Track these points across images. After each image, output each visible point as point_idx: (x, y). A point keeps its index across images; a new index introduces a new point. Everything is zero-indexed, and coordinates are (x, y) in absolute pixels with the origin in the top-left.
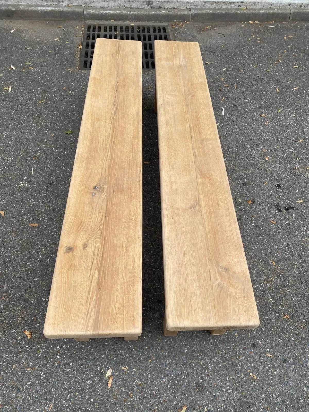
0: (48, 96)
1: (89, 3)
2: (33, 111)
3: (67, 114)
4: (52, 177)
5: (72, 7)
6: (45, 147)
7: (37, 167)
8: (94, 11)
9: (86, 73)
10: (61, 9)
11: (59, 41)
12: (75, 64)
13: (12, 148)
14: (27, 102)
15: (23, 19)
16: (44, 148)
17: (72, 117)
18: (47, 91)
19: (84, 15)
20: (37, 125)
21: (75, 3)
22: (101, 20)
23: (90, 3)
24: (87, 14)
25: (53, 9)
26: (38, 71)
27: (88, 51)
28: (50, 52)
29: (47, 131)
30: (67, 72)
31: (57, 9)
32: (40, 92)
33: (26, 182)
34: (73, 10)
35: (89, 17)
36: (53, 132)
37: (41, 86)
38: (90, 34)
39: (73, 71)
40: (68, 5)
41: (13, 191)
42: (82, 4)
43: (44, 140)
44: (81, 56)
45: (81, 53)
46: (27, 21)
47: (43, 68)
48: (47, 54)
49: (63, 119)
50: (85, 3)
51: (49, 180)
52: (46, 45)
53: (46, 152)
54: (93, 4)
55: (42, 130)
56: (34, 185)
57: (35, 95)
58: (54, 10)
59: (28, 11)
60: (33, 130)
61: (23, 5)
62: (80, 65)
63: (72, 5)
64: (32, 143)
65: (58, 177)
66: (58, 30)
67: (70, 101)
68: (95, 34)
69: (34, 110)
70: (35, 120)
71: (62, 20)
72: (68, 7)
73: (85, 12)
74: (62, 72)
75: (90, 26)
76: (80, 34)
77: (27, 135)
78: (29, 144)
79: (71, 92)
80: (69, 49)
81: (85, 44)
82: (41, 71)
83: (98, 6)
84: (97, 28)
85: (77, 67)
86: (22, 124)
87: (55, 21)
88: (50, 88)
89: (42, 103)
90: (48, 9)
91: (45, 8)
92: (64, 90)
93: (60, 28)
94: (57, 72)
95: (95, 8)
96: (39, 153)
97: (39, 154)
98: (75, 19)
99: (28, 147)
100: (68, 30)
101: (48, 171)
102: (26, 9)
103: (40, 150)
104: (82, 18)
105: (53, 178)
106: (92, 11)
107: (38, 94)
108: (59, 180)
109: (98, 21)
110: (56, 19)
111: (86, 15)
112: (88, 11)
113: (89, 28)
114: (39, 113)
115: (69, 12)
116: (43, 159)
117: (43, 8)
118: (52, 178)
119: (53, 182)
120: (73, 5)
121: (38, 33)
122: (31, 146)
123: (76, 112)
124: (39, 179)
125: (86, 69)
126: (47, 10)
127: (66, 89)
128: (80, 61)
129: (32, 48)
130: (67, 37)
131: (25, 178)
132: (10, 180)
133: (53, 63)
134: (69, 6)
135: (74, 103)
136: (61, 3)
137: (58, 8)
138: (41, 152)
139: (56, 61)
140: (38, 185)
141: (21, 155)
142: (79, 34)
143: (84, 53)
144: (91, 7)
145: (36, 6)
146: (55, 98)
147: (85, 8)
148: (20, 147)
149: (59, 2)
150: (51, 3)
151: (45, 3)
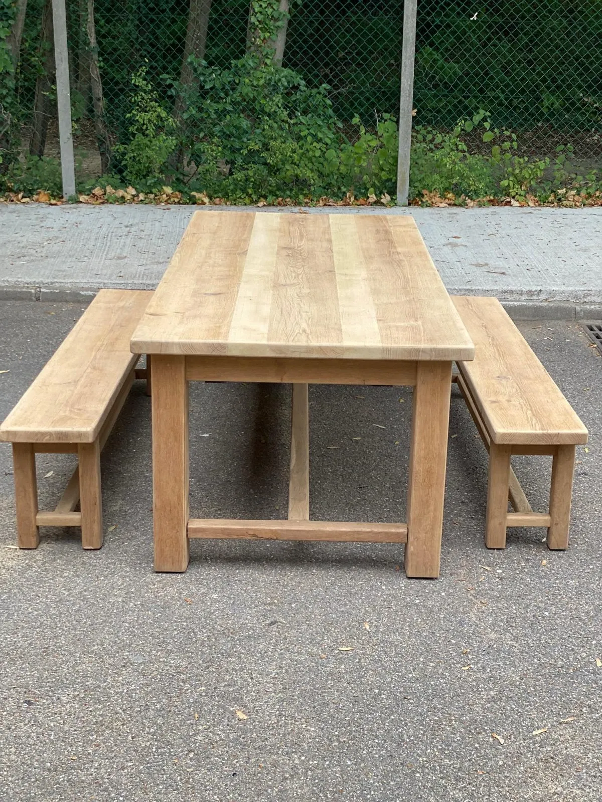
5: (554, 302)
8: (592, 307)
10: (535, 304)
11: (551, 339)
19: (576, 313)
21: (560, 297)
23: (583, 297)
24: (581, 310)
31: (528, 304)
34: (556, 305)
35: (584, 315)
40: (546, 299)
42: (570, 299)
48: (546, 351)
50: (574, 297)
54: (589, 298)
58: (525, 306)
63: (552, 299)
66: (538, 330)
71: (537, 320)
72: (548, 302)
73: (578, 309)
75: (591, 326)
80: (577, 347)
82: (554, 365)
83: (597, 301)
87: (524, 320)
90: (516, 303)
91: (511, 303)
93: (541, 329)
95: (591, 303)
98: (560, 319)
100: (556, 329)
104: (572, 317)
106: (587, 307)
109: (599, 321)
110: (526, 318)
111: (579, 312)
112: (582, 306)
115: (550, 308)
120: (556, 299)
126: (514, 305)
130: (562, 336)
133: (565, 358)
136: (534, 297)
137: (530, 303)
142: (578, 333)
144: (585, 302)
147: (576, 303)
149: (532, 295)
150: (518, 297)
151: (508, 296)
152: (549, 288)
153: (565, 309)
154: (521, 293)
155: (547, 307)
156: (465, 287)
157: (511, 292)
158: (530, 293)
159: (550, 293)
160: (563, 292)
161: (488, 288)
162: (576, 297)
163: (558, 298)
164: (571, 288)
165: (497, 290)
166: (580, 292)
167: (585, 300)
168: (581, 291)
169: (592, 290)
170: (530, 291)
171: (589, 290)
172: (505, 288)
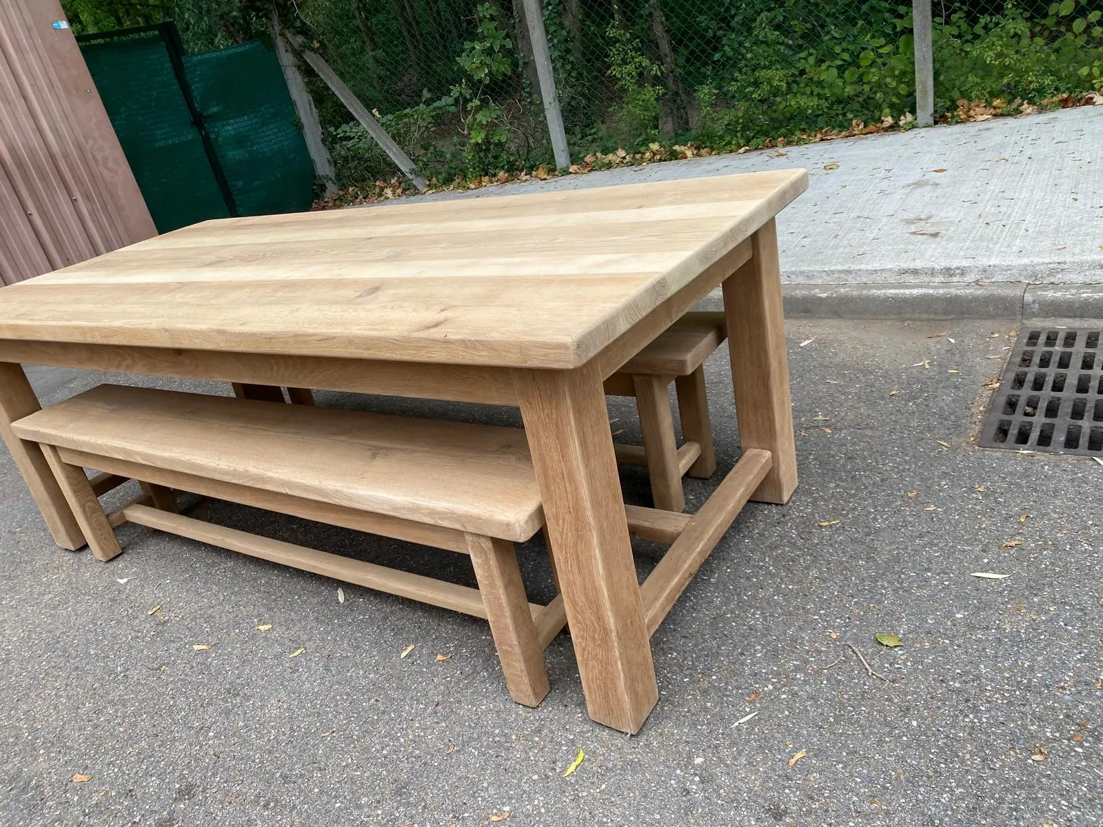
0: (854, 509)
1: (1045, 275)
2: (793, 545)
3: (903, 573)
4: (789, 787)
5: (988, 286)
6: (797, 669)
7: (750, 734)
8: (1059, 294)
9: (998, 459)
10: (953, 291)
11: (927, 367)
12: (966, 429)
13: (696, 645)
14: (784, 516)
15: (842, 317)
16: (792, 671)
17: (918, 587)
18: (854, 496)
19: (1024, 306)
20: (791, 590)
21: (1001, 277)
22: (1082, 317)
23: (1048, 275)
24: (1034, 302)
25: (931, 291)
26: (845, 438)
27: (1019, 396)
28: (894, 393)
29: (820, 615)
30: (933, 450)
31: (941, 291)
32: (833, 496)
33: (697, 779)
34: (989, 292)
35: (1041, 308)
36: (839, 627)
37: (841, 479)
38: (1033, 352)
39: (953, 449)
40: (977, 282)
41: (645, 796)
42: (1022, 279)
43: (802, 644)
44: (989, 411)
45: (992, 401)
46: (850, 323)
47: (860, 434)
48: (883, 398)
49: (885, 588)
50: (1031, 276)
51: (773, 797)
52: (886, 376)
53: (796, 688)
54: (1060, 276)
55: (804, 608)
56: (719, 796)
57: (815, 500)
58: (932, 295)
59: (860, 298)
60: (777, 604)
61: (850, 287)
62: (981, 432)
63: (987, 281)
64: (760, 644)
65: (812, 798)
66: (931, 342)
67: (921, 536)
68: (1051, 353)
69: (800, 542)
70: (792, 573)
71: (952, 319)
72: (976, 287)
73: (1029, 298)
74: (916, 448)
75: (1040, 333)
76: (1000, 353)
77: (754, 614)
78: (748, 644)
79: (932, 508)
80: (956, 387)
81: (1011, 376)
82: (853, 438)
83: (1075, 281)
84: (1062, 336)
85: (972, 439)
86: (748, 579)
87: (928, 320)
88: (866, 488)
89: (831, 526)
90: (915, 292)
91: (907, 292)
92: (910, 498)
93: (939, 338)
94: (902, 446)
95: (1066, 286)
96: (773, 684)
97: (771, 687)
98: (993, 317)
99: (742, 654)
100: (963, 341)
101: (780, 760)
102: (855, 293)
103: (778, 674)
104: (1015, 314)
105: (792, 798)
106: (1050, 294)
107: (825, 501)
108: (809, 812)
109: (1068, 321)
110: (932, 316)
111: (1028, 305)
112: (1039, 293)
113: (1033, 338)
114: (811, 555)
115: (975, 299)
116: (779, 710)
117: (902, 291)
118: (787, 791)
119: (785, 812)
120: (993, 280)
121: (872, 347)
122: (754, 655)
123: (938, 574)
124: (742, 780)
125: (1002, 445)
126: (911, 294)
127: (917, 496)
128: (984, 423)
129: (844, 381)
130: (957, 358)
131: (698, 761)
132: (652, 751)
133: (896, 421)
134: (977, 284)
135: (936, 545)
136: (955, 279)
137: (946, 290)
138: (779, 682)
139: (906, 418)
140: (732, 801)
141: (714, 677)
142: (995, 352)
143: (1002, 400)
144: (1052, 283)
145: (883, 287)
146: (875, 519)
147: (1030, 287)
148: (719, 647)
149: (951, 276)
150: (927, 279)
151: (910, 279)
152: (984, 262)
153: (1003, 299)
154: (933, 273)
155: (970, 297)
156: (839, 267)
157: (915, 272)
158: (949, 272)
159: (985, 271)
160: (1009, 268)
161: (876, 265)
162: (1034, 275)
163: (998, 278)
164: (1025, 261)
165: (890, 270)
166: (1042, 267)
167: (1053, 280)
168: (1043, 264)
169: (1065, 263)
170: (948, 269)
171: (1059, 263)
172: (905, 266)
